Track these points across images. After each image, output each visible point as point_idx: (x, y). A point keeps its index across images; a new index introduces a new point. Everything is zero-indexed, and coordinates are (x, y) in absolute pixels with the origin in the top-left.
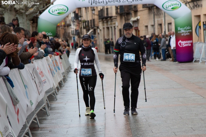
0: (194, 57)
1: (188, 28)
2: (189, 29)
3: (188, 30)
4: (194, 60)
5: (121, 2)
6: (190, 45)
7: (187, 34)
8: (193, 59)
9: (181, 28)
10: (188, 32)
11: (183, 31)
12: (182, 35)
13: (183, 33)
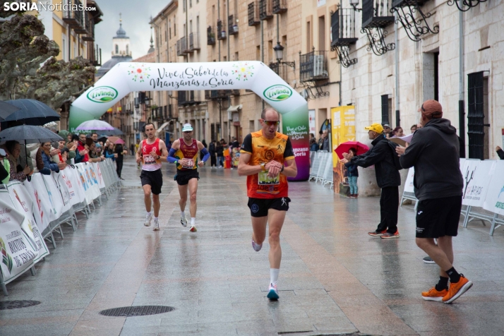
0: (310, 173)
1: (302, 129)
2: (304, 131)
3: (301, 131)
4: (310, 178)
5: (200, 85)
6: (305, 154)
7: (300, 137)
8: (308, 176)
9: (291, 128)
10: (302, 135)
11: (294, 133)
12: (293, 138)
13: (294, 135)
